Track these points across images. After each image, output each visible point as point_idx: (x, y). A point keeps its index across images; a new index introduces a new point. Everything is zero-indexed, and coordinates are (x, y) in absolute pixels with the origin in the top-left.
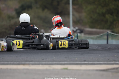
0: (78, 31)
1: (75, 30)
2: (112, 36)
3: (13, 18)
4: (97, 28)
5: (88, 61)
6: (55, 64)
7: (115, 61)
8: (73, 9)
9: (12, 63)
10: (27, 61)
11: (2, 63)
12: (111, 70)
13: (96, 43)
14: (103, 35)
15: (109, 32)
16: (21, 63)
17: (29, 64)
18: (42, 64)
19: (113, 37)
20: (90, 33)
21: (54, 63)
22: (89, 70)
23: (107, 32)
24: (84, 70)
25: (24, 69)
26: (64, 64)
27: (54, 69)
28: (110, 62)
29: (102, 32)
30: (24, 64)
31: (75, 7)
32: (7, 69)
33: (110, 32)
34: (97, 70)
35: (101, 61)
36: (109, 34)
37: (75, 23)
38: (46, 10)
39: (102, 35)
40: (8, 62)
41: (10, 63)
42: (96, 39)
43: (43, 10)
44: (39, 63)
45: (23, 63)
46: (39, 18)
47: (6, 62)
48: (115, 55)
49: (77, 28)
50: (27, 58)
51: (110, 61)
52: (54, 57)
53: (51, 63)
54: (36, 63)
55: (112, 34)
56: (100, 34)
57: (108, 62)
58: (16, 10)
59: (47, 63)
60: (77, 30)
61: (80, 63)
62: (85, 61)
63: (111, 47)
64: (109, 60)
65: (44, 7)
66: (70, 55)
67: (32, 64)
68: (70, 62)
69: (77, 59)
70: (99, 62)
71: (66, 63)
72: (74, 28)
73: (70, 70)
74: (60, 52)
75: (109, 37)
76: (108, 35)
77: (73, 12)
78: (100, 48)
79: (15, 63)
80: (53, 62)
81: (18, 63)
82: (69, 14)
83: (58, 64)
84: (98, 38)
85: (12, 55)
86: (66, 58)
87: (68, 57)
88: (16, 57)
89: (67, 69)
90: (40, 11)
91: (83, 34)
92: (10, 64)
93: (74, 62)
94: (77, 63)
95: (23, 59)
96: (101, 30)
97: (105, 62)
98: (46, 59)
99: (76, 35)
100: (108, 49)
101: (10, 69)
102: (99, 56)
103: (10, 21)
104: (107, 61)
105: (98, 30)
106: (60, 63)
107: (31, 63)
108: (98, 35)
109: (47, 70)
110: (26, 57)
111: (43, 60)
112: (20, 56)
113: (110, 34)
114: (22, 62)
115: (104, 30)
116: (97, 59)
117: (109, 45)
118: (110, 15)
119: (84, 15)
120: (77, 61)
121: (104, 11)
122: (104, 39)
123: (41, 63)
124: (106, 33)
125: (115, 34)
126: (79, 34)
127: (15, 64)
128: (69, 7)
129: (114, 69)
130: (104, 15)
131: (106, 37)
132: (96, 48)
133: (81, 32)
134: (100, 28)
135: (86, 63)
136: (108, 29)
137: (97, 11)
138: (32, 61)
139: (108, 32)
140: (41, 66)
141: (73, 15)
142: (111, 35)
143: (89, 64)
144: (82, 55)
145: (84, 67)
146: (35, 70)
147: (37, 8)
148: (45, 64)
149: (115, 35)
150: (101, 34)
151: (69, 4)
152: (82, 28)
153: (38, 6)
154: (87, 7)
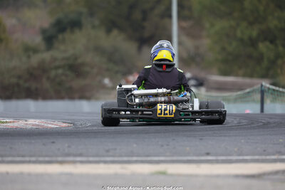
0: (192, 82)
2: (272, 94)
3: (35, 51)
4: (237, 75)
5: (216, 155)
6: (136, 162)
7: (280, 153)
8: (181, 28)
9: (33, 159)
10: (68, 155)
11: (10, 159)
12: (271, 177)
14: (252, 91)
15: (266, 84)
16: (54, 159)
17: (74, 162)
18: (105, 162)
19: (276, 96)
20: (221, 87)
21: (135, 159)
22: (218, 176)
23: (262, 85)
24: (206, 176)
25: (61, 174)
26: (158, 162)
27: (133, 175)
28: (268, 157)
29: (251, 86)
30: (61, 163)
31: (184, 24)
32: (22, 174)
33: (268, 85)
34: (237, 176)
35: (247, 155)
36: (267, 89)
38: (115, 32)
39: (249, 93)
40: (23, 156)
41: (27, 159)
42: (236, 100)
43: (109, 31)
44: (97, 159)
45: (60, 159)
46: (98, 50)
47: (19, 156)
48: (281, 140)
49: (189, 75)
50: (69, 147)
51: (269, 154)
52: (135, 145)
53: (125, 159)
54: (91, 159)
55: (274, 90)
56: (245, 89)
57: (264, 157)
58: (44, 32)
59: (116, 159)
60: (189, 79)
61: (195, 158)
62: (208, 154)
63: (271, 121)
64: (265, 151)
65: (110, 26)
66: (174, 139)
67: (82, 162)
68: (172, 156)
69: (188, 148)
70: (241, 158)
71: (162, 158)
73: (172, 175)
74: (147, 133)
75: (265, 97)
76: (262, 92)
77: (179, 36)
78: (244, 122)
79: (41, 159)
80: (132, 156)
81: (47, 159)
83: (142, 162)
84: (241, 98)
85: (33, 141)
86: (162, 146)
87: (168, 145)
88: (44, 144)
89: (164, 173)
90: (101, 33)
91: (203, 90)
92: (29, 162)
93: (181, 156)
94: (189, 158)
95: (59, 149)
96: (248, 80)
97: (257, 157)
98: (115, 149)
100: (264, 124)
101: (29, 174)
102: (243, 141)
103: (29, 57)
104: (261, 155)
105: (239, 80)
106: (149, 159)
107: (79, 159)
108: (239, 93)
109: (116, 176)
110: (67, 145)
111: (108, 151)
112: (53, 142)
113: (269, 89)
114: (57, 156)
115: (255, 81)
116: (236, 149)
117: (266, 115)
118: (267, 43)
119: (206, 42)
120: (188, 154)
121: (255, 33)
122: (254, 101)
123: (102, 159)
124: (259, 86)
125: (281, 90)
126: (194, 90)
127: (41, 162)
128: (171, 24)
129: (277, 173)
130: (253, 43)
131: (258, 96)
132: (236, 122)
133: (200, 83)
134: (244, 75)
135: (209, 158)
136: (264, 76)
137: (239, 34)
138: (81, 155)
139: (264, 84)
140: (102, 166)
141: (180, 43)
142: (270, 91)
143: (217, 162)
144: (201, 139)
146: (88, 176)
147: (94, 27)
148: (113, 162)
149: (280, 92)
150: (248, 90)
151: (170, 16)
152: (202, 75)
153: (97, 22)
154: (212, 25)
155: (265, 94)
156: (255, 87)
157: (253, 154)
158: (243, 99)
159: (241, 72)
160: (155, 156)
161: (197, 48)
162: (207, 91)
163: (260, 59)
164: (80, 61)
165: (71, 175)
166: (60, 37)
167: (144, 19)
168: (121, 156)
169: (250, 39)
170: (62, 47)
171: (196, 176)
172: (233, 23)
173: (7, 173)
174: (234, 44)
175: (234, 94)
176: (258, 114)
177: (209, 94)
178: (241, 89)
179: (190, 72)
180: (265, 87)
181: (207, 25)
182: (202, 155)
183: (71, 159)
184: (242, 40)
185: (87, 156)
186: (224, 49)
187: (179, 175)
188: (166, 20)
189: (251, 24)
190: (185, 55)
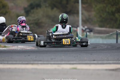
0: (88, 30)
1: (84, 29)
4: (106, 27)
5: (98, 61)
6: (64, 64)
8: (82, 7)
9: (21, 62)
10: (35, 61)
11: (11, 62)
13: (105, 42)
14: (113, 34)
16: (29, 62)
17: (38, 64)
18: (51, 64)
20: (100, 32)
21: (63, 62)
22: (98, 70)
23: (117, 32)
24: (93, 70)
25: (32, 69)
26: (73, 64)
27: (63, 69)
29: (112, 32)
30: (32, 64)
31: (84, 6)
32: (16, 69)
34: (106, 70)
35: (111, 61)
36: (119, 33)
37: (85, 22)
38: (55, 9)
39: (111, 35)
40: (16, 61)
41: (18, 62)
42: (106, 38)
43: (52, 9)
44: (47, 62)
45: (32, 62)
46: (48, 17)
47: (14, 61)
49: (86, 27)
50: (36, 57)
52: (63, 57)
53: (59, 62)
54: (45, 62)
57: (118, 62)
58: (25, 9)
59: (55, 62)
60: (86, 29)
61: (89, 62)
62: (94, 60)
64: (118, 59)
65: (53, 6)
66: (80, 54)
67: (41, 64)
69: (86, 58)
70: (108, 62)
71: (75, 62)
72: (84, 27)
73: (79, 69)
75: (118, 37)
76: (117, 35)
77: (82, 11)
78: (110, 47)
79: (24, 62)
80: (62, 61)
81: (26, 62)
82: (78, 13)
83: (66, 64)
84: (108, 37)
85: (20, 55)
86: (75, 57)
87: (77, 57)
88: (25, 56)
89: (75, 69)
90: (49, 9)
91: (92, 33)
92: (19, 64)
94: (86, 62)
95: (31, 58)
96: (111, 29)
97: (115, 62)
98: (55, 58)
99: (85, 34)
100: (118, 48)
101: (19, 69)
102: (109, 55)
104: (116, 61)
105: (107, 29)
106: (69, 62)
107: (40, 62)
108: (107, 35)
109: (56, 69)
110: (34, 57)
111: (52, 59)
112: (29, 55)
114: (30, 61)
115: (114, 30)
116: (106, 59)
117: (119, 44)
119: (93, 13)
121: (114, 10)
122: (113, 38)
123: (50, 62)
124: (116, 32)
126: (88, 33)
128: (78, 6)
130: (113, 13)
131: (115, 36)
132: (106, 47)
133: (91, 31)
134: (109, 27)
135: (95, 62)
136: (118, 28)
137: (107, 10)
138: (41, 61)
139: (118, 31)
140: (49, 65)
141: (82, 14)
143: (98, 64)
144: (91, 54)
145: (93, 67)
146: (44, 70)
147: (46, 7)
148: (54, 64)
151: (78, 2)
152: (92, 27)
153: (47, 5)
154: (96, 6)
155: (118, 35)
156: (114, 32)
157: (113, 61)
158: (109, 37)
159: (108, 26)
160: (72, 61)
161: (89, 16)
162: (94, 34)
163: (116, 20)
164: (40, 21)
165: (36, 69)
166: (32, 11)
167: (67, 3)
168: (57, 61)
169: (112, 12)
170: (33, 15)
171: (89, 70)
172: (105, 5)
173: (10, 69)
174: (105, 14)
175: (105, 35)
176: (115, 44)
177: (94, 35)
178: (108, 33)
179: (86, 26)
180: (118, 32)
181: (94, 6)
182: (92, 61)
183: (36, 62)
184: (108, 12)
185: (44, 61)
186: (101, 16)
187: (82, 69)
188: (76, 4)
189: (112, 5)
190: (84, 19)
